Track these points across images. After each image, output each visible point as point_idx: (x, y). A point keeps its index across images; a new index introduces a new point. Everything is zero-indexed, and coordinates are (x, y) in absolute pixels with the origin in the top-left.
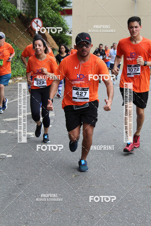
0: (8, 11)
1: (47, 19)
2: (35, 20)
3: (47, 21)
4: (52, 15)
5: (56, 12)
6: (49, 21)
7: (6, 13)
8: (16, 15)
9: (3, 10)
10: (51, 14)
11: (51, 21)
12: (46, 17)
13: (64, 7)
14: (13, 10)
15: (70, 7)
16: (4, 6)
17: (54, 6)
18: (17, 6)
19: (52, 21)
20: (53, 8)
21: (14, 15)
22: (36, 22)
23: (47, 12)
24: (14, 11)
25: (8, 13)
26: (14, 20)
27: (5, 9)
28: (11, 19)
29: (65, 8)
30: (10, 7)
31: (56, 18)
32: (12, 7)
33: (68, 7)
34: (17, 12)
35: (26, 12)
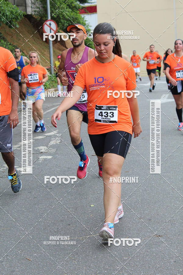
0: (7, 14)
1: (63, 20)
2: (48, 23)
3: (63, 22)
4: (69, 15)
5: (75, 10)
6: (66, 22)
7: (5, 16)
8: (19, 17)
9: (2, 13)
10: (67, 12)
11: (68, 22)
12: (61, 17)
13: (84, 4)
14: (14, 13)
15: (92, 3)
16: (2, 8)
17: (71, 3)
18: (27, 6)
19: (70, 22)
20: (69, 6)
21: (16, 18)
22: (49, 25)
23: (63, 11)
24: (16, 13)
25: (8, 16)
26: (16, 24)
27: (4, 12)
28: (13, 24)
29: (86, 5)
30: (10, 8)
31: (74, 19)
32: (13, 9)
33: (90, 3)
34: (19, 14)
35: (38, 14)
